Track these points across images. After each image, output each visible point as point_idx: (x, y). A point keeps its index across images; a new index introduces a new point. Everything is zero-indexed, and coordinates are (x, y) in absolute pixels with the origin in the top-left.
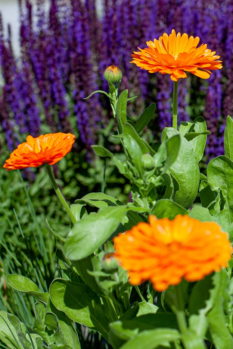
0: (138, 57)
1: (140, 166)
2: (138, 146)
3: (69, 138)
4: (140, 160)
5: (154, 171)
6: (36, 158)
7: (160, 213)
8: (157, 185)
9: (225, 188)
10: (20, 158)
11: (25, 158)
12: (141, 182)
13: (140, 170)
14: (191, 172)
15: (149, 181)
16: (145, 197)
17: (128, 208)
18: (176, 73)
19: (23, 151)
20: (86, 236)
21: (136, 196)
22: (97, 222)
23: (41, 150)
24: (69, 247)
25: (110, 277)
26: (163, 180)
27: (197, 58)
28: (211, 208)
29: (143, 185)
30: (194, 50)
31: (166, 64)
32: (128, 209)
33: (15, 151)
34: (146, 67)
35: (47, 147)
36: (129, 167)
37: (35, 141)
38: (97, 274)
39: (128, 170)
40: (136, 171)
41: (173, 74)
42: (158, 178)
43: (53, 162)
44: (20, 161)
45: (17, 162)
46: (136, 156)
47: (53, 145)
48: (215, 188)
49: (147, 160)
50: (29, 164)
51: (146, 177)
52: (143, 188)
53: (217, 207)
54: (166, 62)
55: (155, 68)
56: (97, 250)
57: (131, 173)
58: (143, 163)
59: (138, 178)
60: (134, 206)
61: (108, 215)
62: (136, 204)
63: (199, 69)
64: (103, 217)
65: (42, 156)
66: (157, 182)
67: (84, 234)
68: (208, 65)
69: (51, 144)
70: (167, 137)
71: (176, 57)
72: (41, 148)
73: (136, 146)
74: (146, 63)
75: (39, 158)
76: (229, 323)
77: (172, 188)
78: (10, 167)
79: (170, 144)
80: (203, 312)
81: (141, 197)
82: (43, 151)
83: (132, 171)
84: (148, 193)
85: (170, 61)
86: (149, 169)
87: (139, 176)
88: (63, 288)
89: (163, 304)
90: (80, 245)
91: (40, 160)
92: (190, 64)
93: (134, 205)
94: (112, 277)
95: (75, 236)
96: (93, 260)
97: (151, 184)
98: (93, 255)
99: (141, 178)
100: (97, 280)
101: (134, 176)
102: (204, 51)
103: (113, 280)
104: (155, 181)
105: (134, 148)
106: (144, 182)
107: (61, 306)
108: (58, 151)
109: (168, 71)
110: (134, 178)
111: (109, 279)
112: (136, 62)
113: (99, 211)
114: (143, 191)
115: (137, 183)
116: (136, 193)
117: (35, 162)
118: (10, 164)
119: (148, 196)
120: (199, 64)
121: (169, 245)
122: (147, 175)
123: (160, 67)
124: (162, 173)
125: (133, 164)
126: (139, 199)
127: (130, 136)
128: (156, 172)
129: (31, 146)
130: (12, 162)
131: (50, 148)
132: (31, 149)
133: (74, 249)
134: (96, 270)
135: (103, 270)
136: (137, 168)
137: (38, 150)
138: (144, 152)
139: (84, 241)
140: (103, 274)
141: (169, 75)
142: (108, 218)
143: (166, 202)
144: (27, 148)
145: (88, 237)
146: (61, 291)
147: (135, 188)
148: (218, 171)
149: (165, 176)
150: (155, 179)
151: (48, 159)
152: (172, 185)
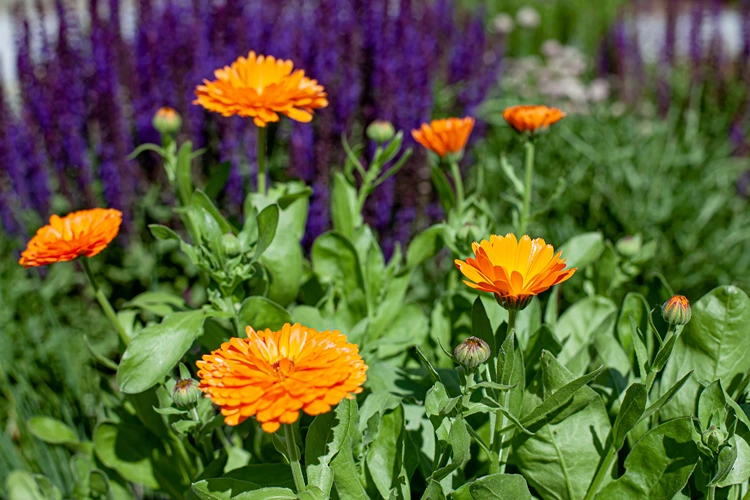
0: (206, 94)
1: (219, 251)
2: (216, 223)
3: (112, 216)
4: (220, 243)
5: (240, 258)
6: (67, 248)
7: (250, 318)
8: (245, 277)
9: (338, 278)
10: (42, 248)
11: (50, 249)
12: (222, 274)
13: (221, 258)
14: (290, 257)
15: (233, 272)
16: (228, 295)
17: (205, 313)
18: (263, 114)
19: (47, 238)
20: (147, 357)
21: (215, 297)
22: (163, 336)
23: (74, 236)
24: (125, 374)
25: (186, 414)
26: (255, 270)
27: (291, 91)
28: (322, 308)
29: (224, 279)
30: (286, 79)
31: (246, 102)
32: (206, 316)
33: (36, 240)
34: (218, 108)
35: (82, 232)
36: (203, 253)
37: (63, 224)
38: (166, 411)
39: (202, 258)
40: (214, 260)
41: (258, 117)
42: (247, 267)
43: (91, 252)
44: (45, 253)
45: (40, 255)
46: (214, 238)
47: (90, 229)
48: (325, 279)
49: (230, 242)
50: (58, 257)
51: (229, 267)
52: (224, 283)
53: (330, 306)
54: (247, 98)
55: (232, 108)
56: (164, 377)
57: (206, 263)
58: (225, 247)
59: (217, 270)
60: (212, 311)
61: (177, 325)
62: (215, 307)
63: (295, 107)
64: (171, 329)
65: (77, 245)
66: (245, 274)
67: (145, 355)
68: (307, 101)
69: (88, 225)
70: (256, 209)
71: (260, 91)
72: (73, 233)
73: (212, 223)
74: (217, 101)
75: (73, 248)
76: (361, 474)
77: (265, 282)
78: (30, 263)
79: (263, 218)
80: (324, 460)
81: (222, 297)
82: (77, 237)
83: (208, 259)
84: (231, 291)
85: (252, 97)
86: (232, 256)
87: (218, 266)
88: (111, 433)
89: (258, 450)
90: (140, 370)
91: (74, 251)
92: (281, 99)
93: (213, 308)
94: (189, 415)
95: (132, 358)
96: (158, 392)
97: (237, 277)
98: (158, 385)
99: (221, 269)
100: (166, 420)
101: (212, 267)
102: (299, 82)
103: (191, 419)
104: (242, 272)
105: (211, 226)
106: (227, 274)
107: (110, 460)
108: (99, 235)
109: (251, 113)
110: (212, 270)
111: (185, 417)
112: (202, 101)
113: (164, 320)
114: (225, 287)
115: (216, 277)
116: (216, 290)
117: (66, 253)
118: (30, 258)
119: (233, 293)
120: (295, 99)
121: (277, 365)
122: (230, 265)
123: (238, 107)
124: (252, 261)
125: (210, 250)
126: (220, 300)
127: (204, 210)
128: (243, 259)
129: (57, 230)
130: (33, 255)
131: (86, 232)
132: (59, 235)
133: (133, 377)
134: (164, 407)
135: (174, 405)
136: (217, 256)
137: (68, 237)
138: (224, 232)
139: (145, 366)
140: (176, 411)
141: (252, 118)
142: (178, 329)
143: (257, 302)
144: (52, 234)
145: (151, 358)
146: (109, 439)
147: (214, 284)
148: (328, 254)
149: (256, 265)
150: (242, 269)
151: (85, 248)
152: (265, 278)
